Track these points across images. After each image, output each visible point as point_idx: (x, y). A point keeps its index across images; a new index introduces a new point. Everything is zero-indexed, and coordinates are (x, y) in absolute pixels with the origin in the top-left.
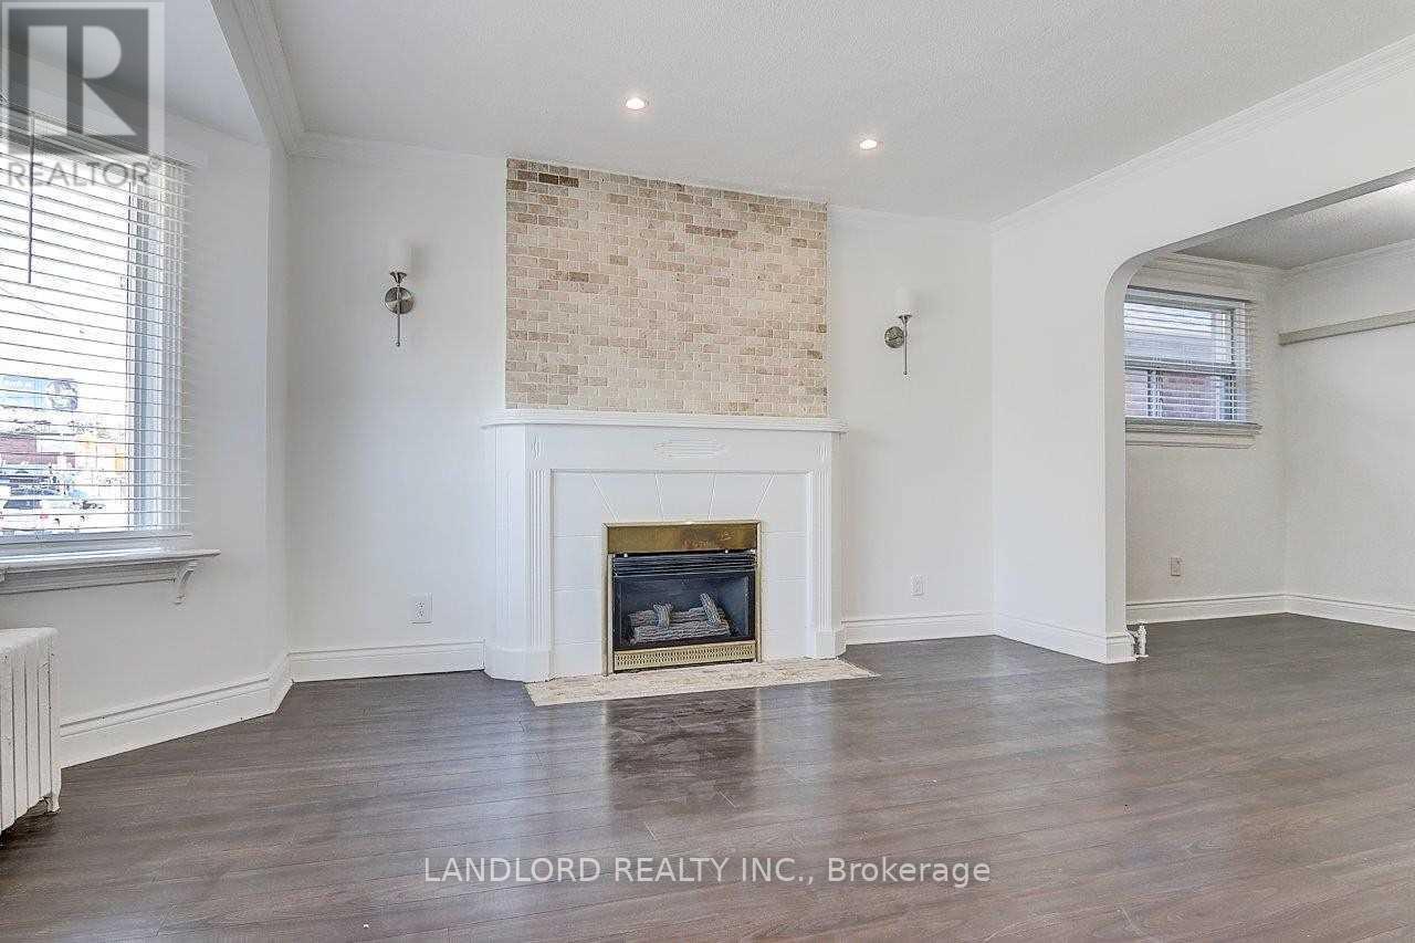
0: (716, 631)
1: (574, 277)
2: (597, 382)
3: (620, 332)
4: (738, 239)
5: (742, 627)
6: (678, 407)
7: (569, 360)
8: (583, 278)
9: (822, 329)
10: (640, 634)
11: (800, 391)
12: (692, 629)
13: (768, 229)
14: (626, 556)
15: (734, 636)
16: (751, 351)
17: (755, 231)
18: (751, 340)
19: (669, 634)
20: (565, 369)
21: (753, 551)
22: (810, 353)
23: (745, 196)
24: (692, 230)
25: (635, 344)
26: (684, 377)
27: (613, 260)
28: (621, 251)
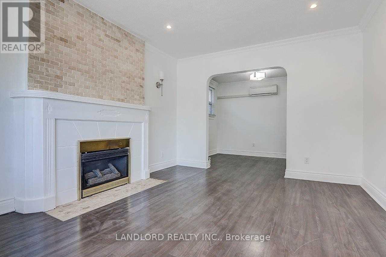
0: (117, 176)
1: (62, 39)
2: (70, 84)
3: (80, 66)
4: (121, 43)
5: (124, 173)
6: (101, 97)
7: (58, 73)
8: (66, 41)
9: (143, 79)
10: (91, 182)
11: (138, 97)
12: (109, 176)
13: (130, 43)
14: (86, 153)
15: (122, 177)
16: (124, 82)
17: (125, 43)
18: (124, 79)
19: (102, 180)
20: (57, 77)
21: (128, 148)
22: (140, 86)
23: (123, 30)
24: (107, 36)
25: (86, 72)
26: (103, 87)
27: (78, 37)
28: (81, 35)
